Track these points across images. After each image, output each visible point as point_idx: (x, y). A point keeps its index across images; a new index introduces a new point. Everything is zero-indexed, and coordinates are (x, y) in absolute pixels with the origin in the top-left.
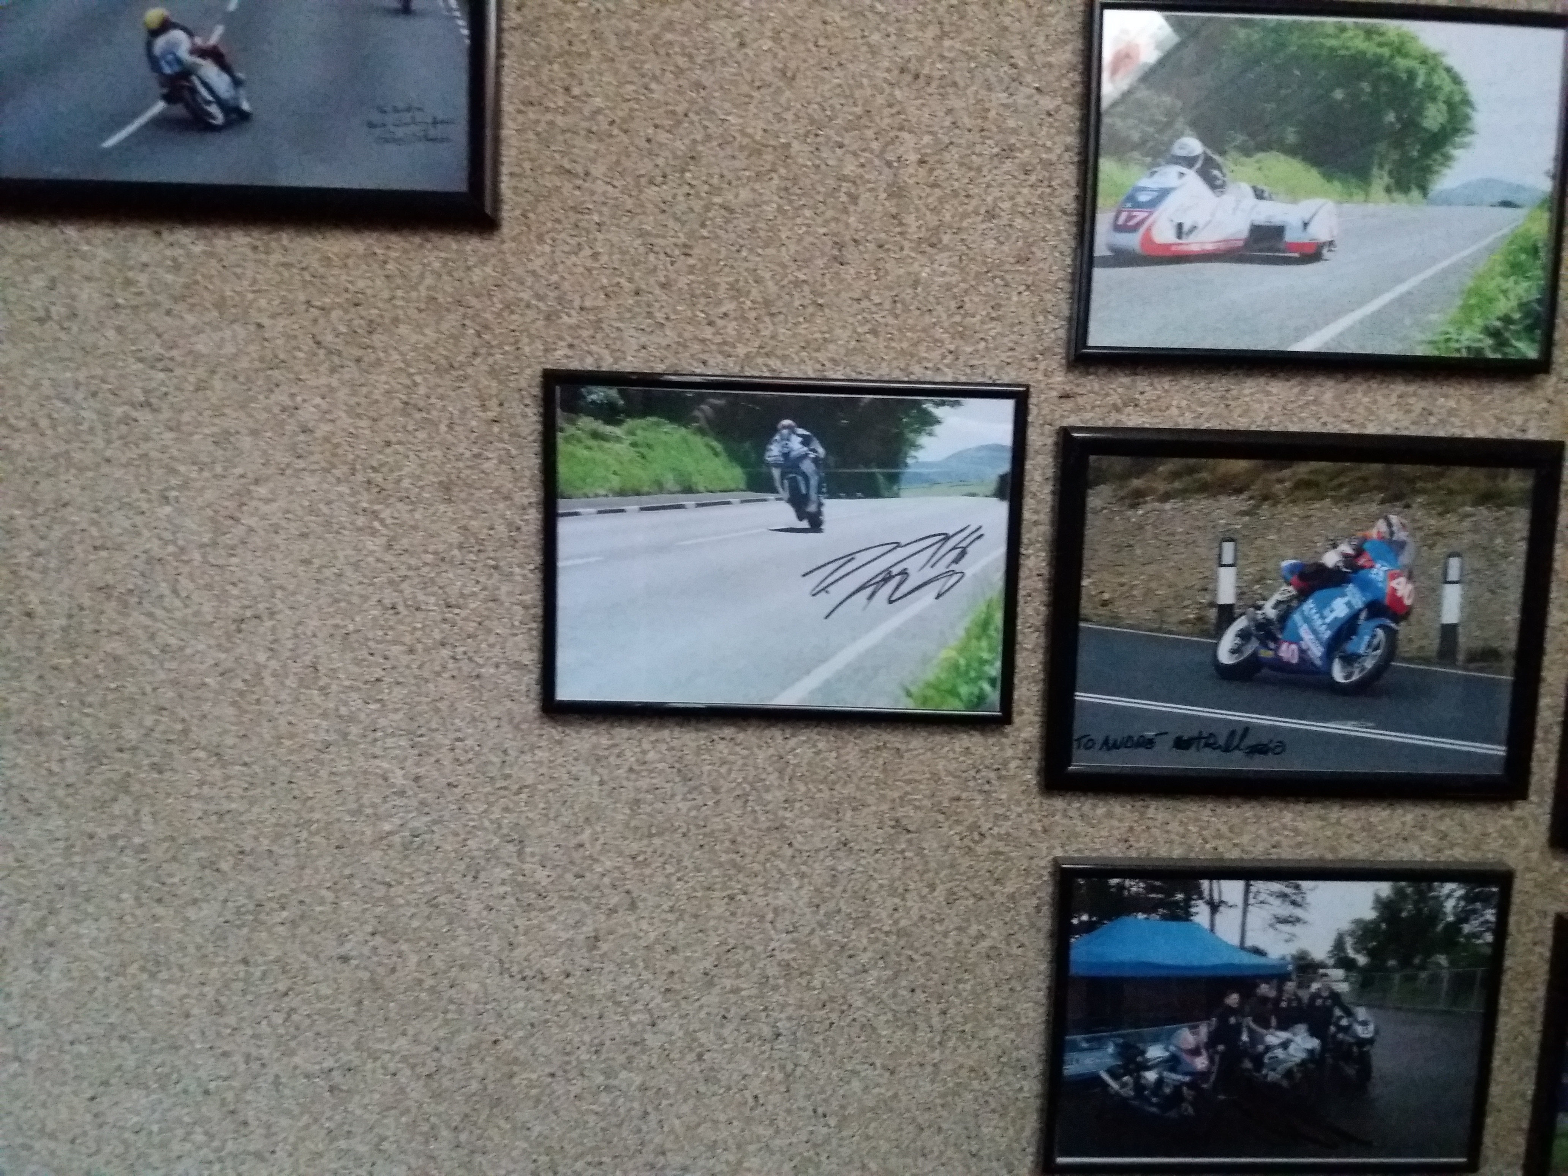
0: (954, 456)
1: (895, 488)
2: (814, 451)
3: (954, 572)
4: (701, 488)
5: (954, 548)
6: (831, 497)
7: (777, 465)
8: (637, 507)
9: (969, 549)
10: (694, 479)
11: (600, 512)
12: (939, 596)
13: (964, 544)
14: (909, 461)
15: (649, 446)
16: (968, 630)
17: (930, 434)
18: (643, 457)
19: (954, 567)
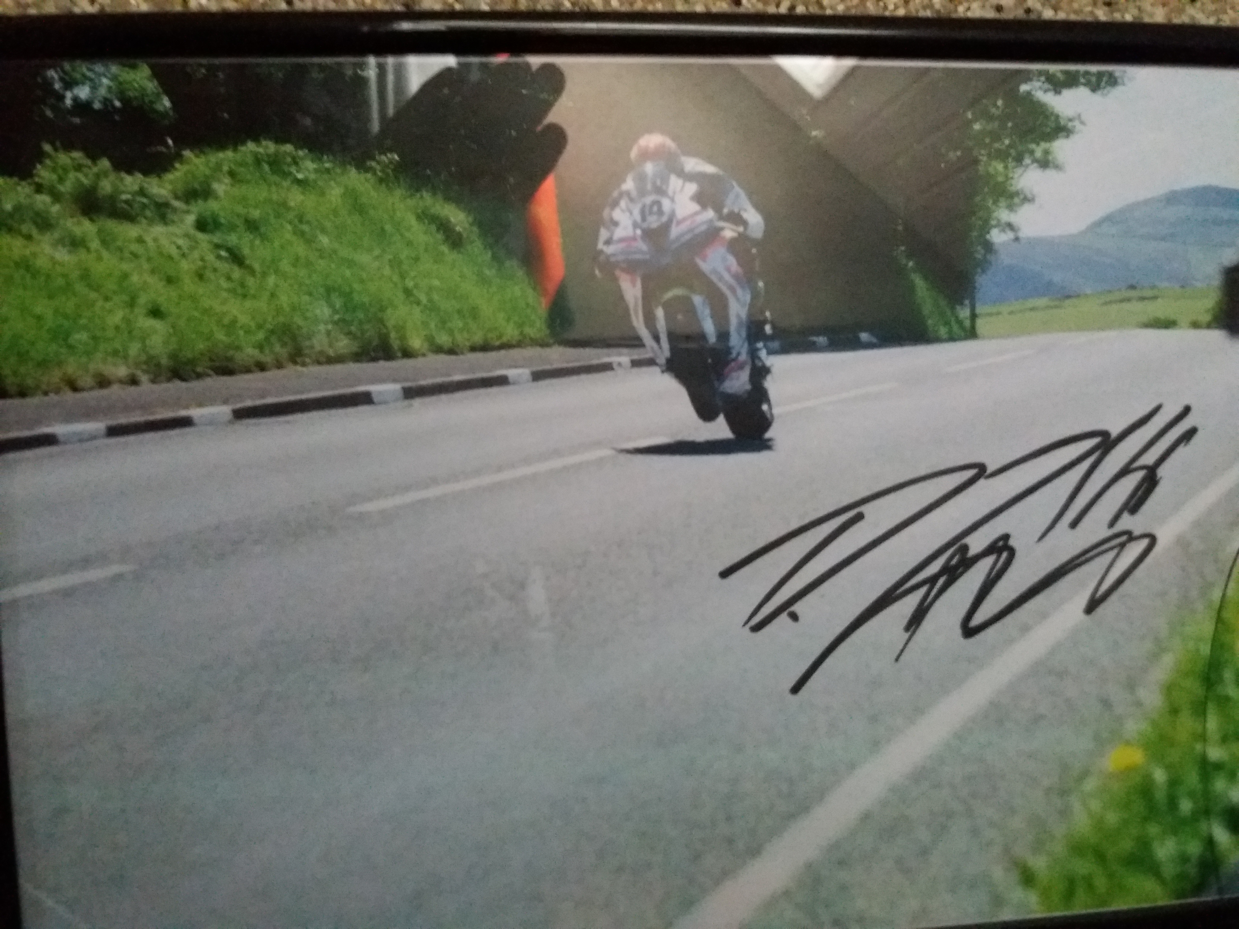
0: (1109, 219)
1: (964, 313)
2: (736, 219)
3: (1130, 537)
4: (416, 343)
5: (1125, 471)
6: (785, 350)
7: (631, 267)
8: (225, 411)
9: (1161, 472)
10: (392, 318)
11: (114, 431)
12: (1092, 606)
13: (1149, 458)
14: (997, 237)
15: (252, 226)
16: (1169, 689)
17: (1045, 163)
18: (236, 258)
19: (1127, 522)
